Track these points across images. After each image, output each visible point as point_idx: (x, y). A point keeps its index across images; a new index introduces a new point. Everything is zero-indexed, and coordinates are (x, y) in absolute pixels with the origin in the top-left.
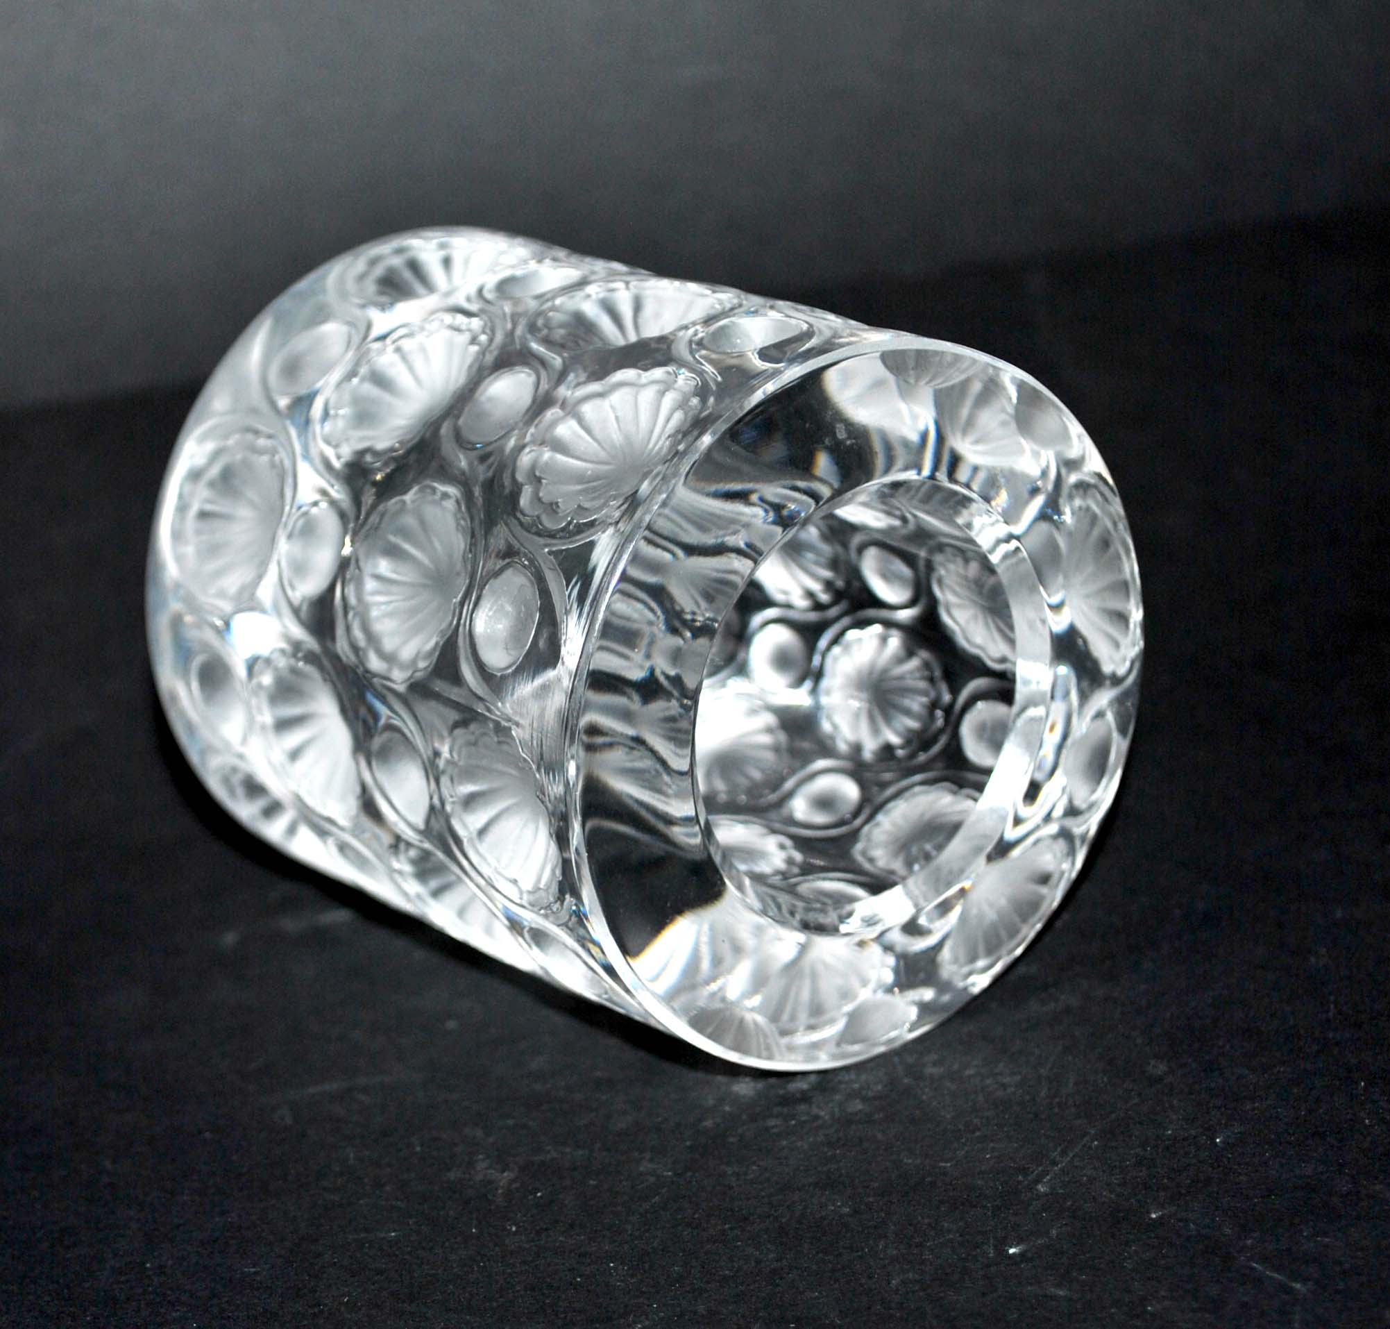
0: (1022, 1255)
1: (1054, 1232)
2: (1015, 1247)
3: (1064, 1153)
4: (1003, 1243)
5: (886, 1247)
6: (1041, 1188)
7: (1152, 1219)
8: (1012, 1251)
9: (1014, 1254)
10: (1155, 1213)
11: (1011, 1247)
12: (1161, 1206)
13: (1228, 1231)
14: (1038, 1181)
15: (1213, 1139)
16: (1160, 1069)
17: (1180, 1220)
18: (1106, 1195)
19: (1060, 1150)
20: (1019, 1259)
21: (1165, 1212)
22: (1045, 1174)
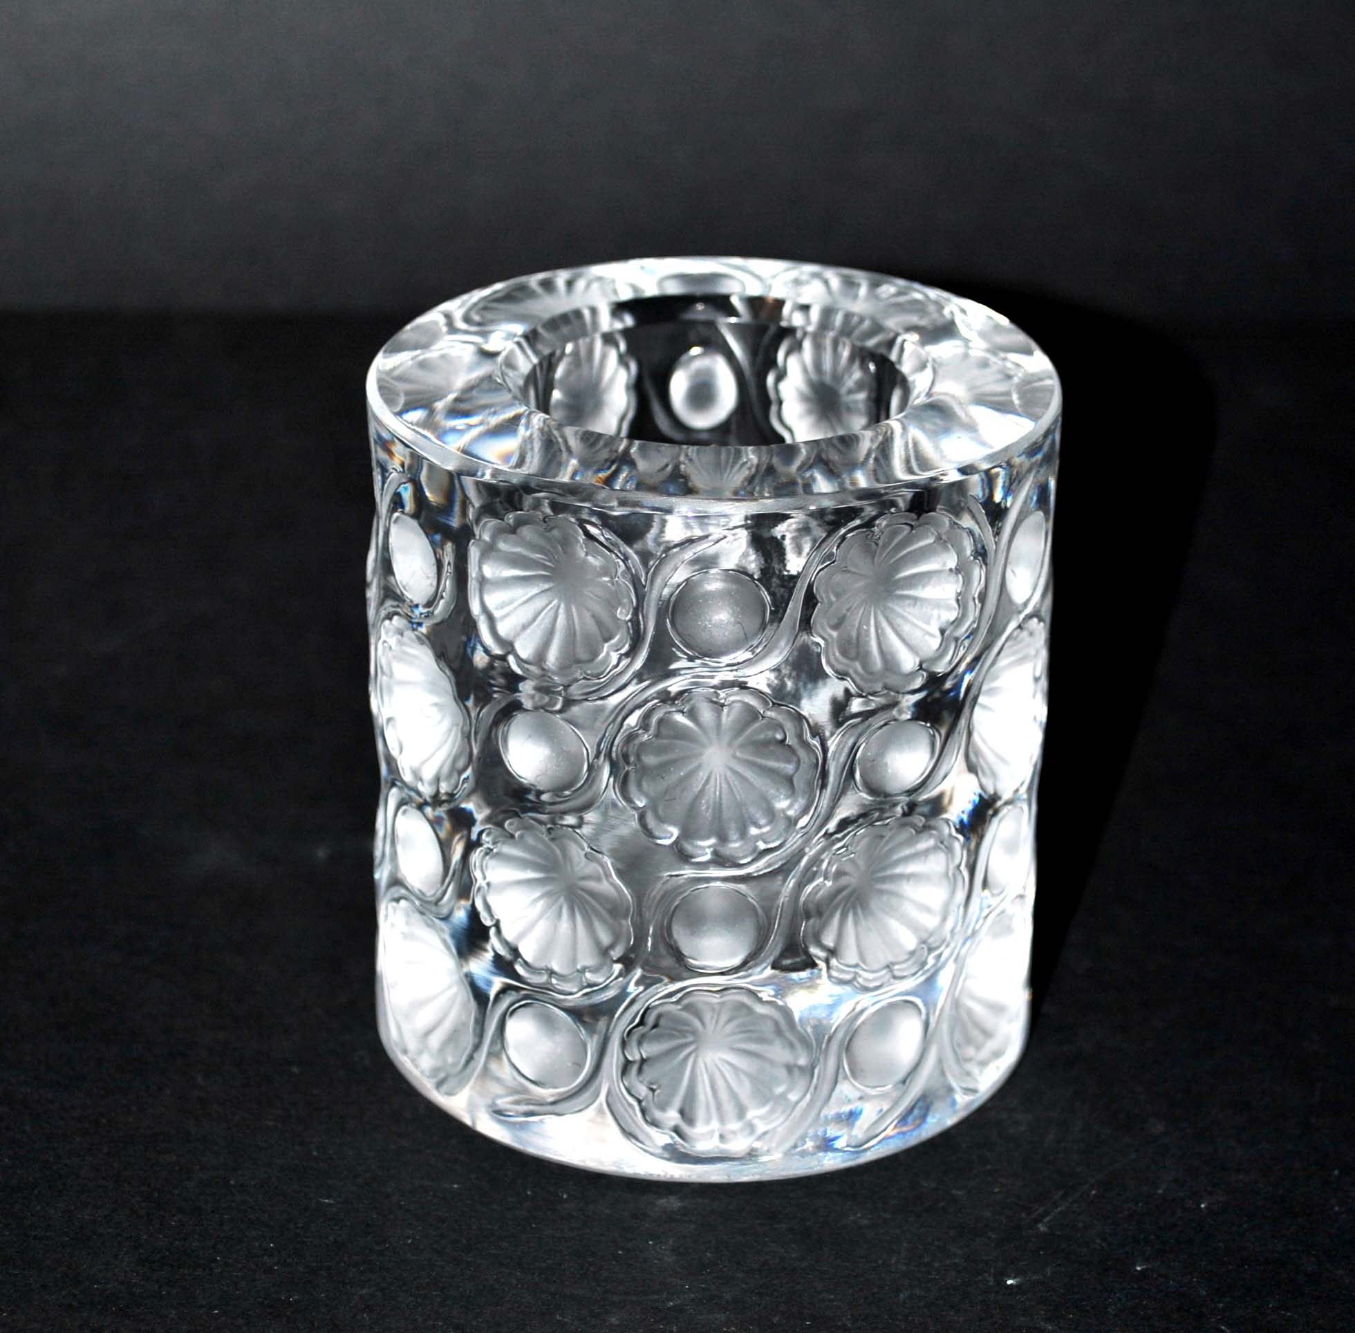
0: (1018, 1287)
2: (1013, 1279)
3: (1064, 1197)
4: (1002, 1274)
5: (898, 1261)
6: (1042, 1228)
7: (1137, 1270)
9: (1011, 1285)
10: (1140, 1265)
11: (1009, 1278)
12: (1147, 1259)
13: (1203, 1292)
14: (1037, 1221)
15: (1199, 1205)
16: (1158, 1128)
17: (1161, 1276)
18: (1098, 1241)
19: (1061, 1193)
20: (1015, 1290)
21: (1150, 1266)
22: (1046, 1213)
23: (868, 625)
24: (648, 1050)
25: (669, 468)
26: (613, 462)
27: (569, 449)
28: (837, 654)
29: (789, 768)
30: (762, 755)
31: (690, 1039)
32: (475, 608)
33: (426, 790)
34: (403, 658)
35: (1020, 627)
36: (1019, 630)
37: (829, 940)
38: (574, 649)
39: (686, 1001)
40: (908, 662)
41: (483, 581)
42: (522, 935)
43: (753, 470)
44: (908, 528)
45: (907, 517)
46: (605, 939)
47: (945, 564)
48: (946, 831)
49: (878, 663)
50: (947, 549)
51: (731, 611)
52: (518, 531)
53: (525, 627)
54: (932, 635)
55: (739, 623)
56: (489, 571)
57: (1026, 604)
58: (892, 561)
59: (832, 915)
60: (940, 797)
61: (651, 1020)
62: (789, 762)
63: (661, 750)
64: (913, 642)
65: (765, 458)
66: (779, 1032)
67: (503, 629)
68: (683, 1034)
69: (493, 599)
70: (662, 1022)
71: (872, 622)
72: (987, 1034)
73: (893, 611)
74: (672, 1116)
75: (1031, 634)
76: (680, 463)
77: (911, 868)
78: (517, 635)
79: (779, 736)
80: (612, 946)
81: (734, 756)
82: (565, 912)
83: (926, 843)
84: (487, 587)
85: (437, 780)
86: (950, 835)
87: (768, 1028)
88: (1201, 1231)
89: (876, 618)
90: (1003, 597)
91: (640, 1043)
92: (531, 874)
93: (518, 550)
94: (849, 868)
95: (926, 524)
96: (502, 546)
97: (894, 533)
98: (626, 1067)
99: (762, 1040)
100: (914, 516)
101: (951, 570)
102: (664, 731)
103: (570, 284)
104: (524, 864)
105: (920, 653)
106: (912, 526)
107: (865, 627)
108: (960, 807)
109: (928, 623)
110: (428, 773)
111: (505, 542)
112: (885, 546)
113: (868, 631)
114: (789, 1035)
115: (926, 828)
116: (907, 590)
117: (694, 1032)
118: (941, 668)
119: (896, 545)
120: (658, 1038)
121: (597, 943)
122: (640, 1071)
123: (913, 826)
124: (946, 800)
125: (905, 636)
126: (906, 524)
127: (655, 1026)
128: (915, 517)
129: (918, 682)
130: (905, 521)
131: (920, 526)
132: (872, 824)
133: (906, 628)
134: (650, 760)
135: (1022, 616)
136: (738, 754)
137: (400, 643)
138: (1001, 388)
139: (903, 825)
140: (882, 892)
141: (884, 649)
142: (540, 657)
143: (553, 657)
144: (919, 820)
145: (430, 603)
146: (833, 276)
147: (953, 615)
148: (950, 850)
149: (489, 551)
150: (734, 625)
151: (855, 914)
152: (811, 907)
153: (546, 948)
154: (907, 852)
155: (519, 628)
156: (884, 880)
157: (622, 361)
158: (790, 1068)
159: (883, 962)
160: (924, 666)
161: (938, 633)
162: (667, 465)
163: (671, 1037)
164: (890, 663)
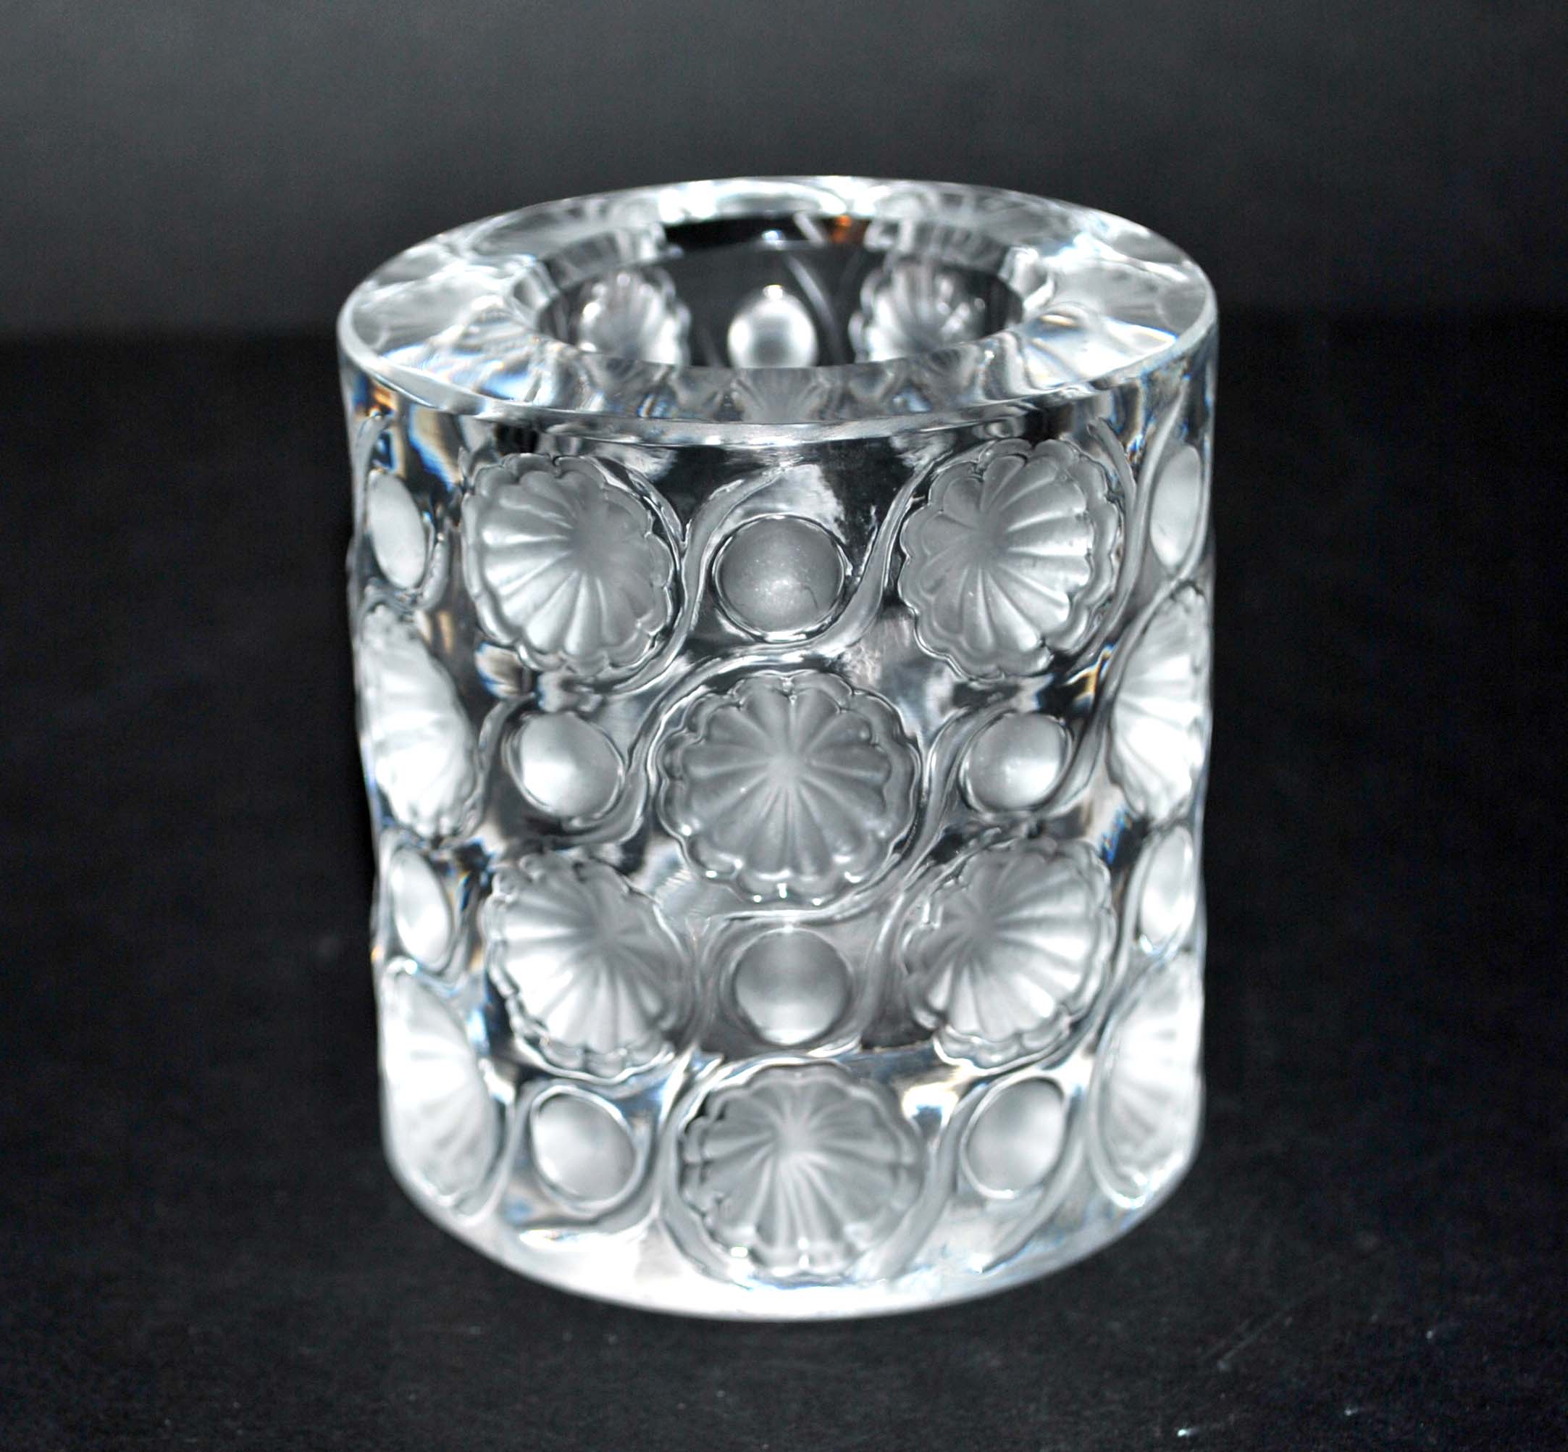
0: (1193, 1439)
1: (1232, 1418)
2: (1187, 1428)
3: (1251, 1328)
4: (1172, 1424)
5: (1038, 1410)
6: (1222, 1366)
7: (1344, 1415)
8: (1182, 1433)
9: (1184, 1437)
10: (1351, 1408)
11: (1181, 1428)
12: (1359, 1402)
13: (1433, 1440)
14: (1218, 1356)
15: (1424, 1333)
16: (1369, 1242)
17: (1379, 1421)
18: (1294, 1380)
19: (1246, 1322)
20: (1189, 1443)
21: (1363, 1409)
22: (1228, 1348)
23: (975, 591)
24: (711, 1151)
25: (719, 398)
26: (646, 395)
27: (593, 383)
28: (935, 624)
29: (878, 777)
30: (843, 762)
31: (766, 1135)
32: (475, 589)
33: (425, 830)
34: (393, 664)
35: (1172, 596)
36: (1170, 603)
37: (939, 1000)
38: (599, 630)
39: (758, 1085)
40: (1028, 639)
41: (482, 551)
42: (550, 1008)
43: (825, 397)
44: (1021, 461)
45: (1018, 446)
46: (652, 1005)
47: (1070, 510)
48: (1083, 860)
49: (988, 638)
50: (1073, 491)
51: (796, 574)
52: (523, 480)
53: (537, 607)
54: (1058, 604)
55: (807, 588)
56: (491, 536)
57: (1179, 567)
58: (1003, 507)
59: (940, 972)
60: (1075, 814)
61: (714, 1109)
62: (877, 769)
63: (714, 759)
64: (1032, 613)
65: (839, 383)
66: (879, 1124)
67: (510, 609)
68: (756, 1129)
69: (498, 574)
70: (730, 1113)
71: (980, 587)
72: (1149, 1130)
73: (1006, 573)
74: (747, 1232)
75: (1188, 610)
76: (732, 390)
77: (1042, 910)
78: (529, 617)
79: (864, 735)
80: (661, 1016)
81: (809, 766)
82: (604, 979)
83: (1059, 876)
84: (489, 559)
85: (438, 816)
86: (1090, 865)
87: (864, 1118)
88: (1428, 1365)
89: (984, 582)
90: (1148, 558)
91: (702, 1144)
92: (558, 931)
93: (525, 507)
94: (959, 910)
95: (1046, 455)
96: (506, 503)
97: (1004, 468)
98: (684, 1171)
99: (857, 1135)
100: (1027, 444)
101: (1078, 517)
102: (717, 733)
103: (604, 211)
104: (548, 917)
105: (1043, 626)
106: (1025, 458)
107: (971, 594)
108: (1101, 830)
109: (1052, 588)
110: (427, 810)
111: (507, 497)
112: (993, 487)
113: (974, 602)
114: (892, 1127)
115: (1058, 855)
116: (1023, 546)
117: (771, 1127)
118: (1070, 644)
119: (1008, 485)
120: (724, 1135)
121: (642, 1012)
122: (703, 1179)
123: (1043, 853)
124: (1083, 818)
125: (1021, 605)
126: (1018, 455)
127: (721, 1116)
128: (1029, 446)
129: (1043, 662)
130: (1016, 451)
131: (1036, 458)
132: (987, 848)
133: (1024, 596)
134: (701, 771)
135: (1173, 584)
136: (814, 763)
137: (389, 644)
138: (1142, 300)
139: (1029, 851)
140: (1007, 943)
141: (996, 620)
142: (558, 642)
143: (573, 642)
144: (1048, 844)
145: (419, 584)
146: (931, 192)
147: (1083, 579)
148: (1091, 886)
149: (488, 510)
150: (801, 591)
151: (972, 971)
152: (916, 959)
153: (579, 1022)
154: (1034, 889)
155: (530, 608)
156: (1008, 926)
157: (670, 307)
158: (894, 1168)
159: (1009, 1030)
160: (1048, 642)
161: (1066, 600)
162: (715, 394)
163: (741, 1133)
164: (1004, 640)
